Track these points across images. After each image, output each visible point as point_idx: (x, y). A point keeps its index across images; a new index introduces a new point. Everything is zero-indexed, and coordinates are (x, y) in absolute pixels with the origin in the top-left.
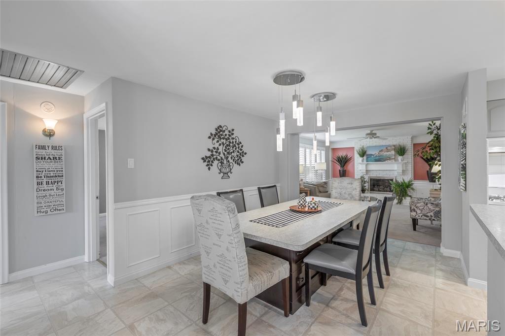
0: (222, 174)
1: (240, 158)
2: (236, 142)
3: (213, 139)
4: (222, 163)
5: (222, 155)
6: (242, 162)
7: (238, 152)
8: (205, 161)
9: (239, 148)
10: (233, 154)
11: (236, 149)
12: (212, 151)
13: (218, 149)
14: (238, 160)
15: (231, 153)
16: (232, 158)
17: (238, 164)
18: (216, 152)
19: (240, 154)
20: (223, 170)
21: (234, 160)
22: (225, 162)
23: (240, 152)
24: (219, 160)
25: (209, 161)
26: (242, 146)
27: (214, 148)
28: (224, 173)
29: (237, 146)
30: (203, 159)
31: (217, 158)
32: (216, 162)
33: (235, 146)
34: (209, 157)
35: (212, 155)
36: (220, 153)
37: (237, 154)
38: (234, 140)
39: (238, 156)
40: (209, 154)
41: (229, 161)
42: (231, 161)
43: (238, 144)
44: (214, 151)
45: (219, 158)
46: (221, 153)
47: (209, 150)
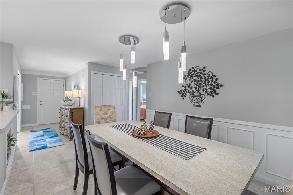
0: (193, 103)
1: (214, 90)
2: (209, 77)
3: (186, 79)
4: (193, 95)
5: (194, 89)
6: (217, 94)
7: (211, 85)
8: (180, 94)
9: (212, 81)
10: (205, 87)
11: (209, 83)
12: (185, 87)
13: (190, 85)
14: (211, 92)
15: (203, 86)
16: (203, 91)
17: (211, 95)
18: (189, 87)
19: (214, 87)
20: (195, 100)
21: (206, 92)
22: (196, 94)
23: (214, 84)
24: (191, 93)
25: (183, 94)
26: (217, 79)
27: (187, 85)
28: (195, 103)
29: (210, 80)
30: (179, 92)
31: (189, 91)
32: (188, 94)
33: (207, 80)
34: (183, 91)
35: (185, 90)
36: (192, 88)
37: (210, 87)
38: (207, 76)
39: (211, 89)
40: (183, 89)
41: (200, 93)
43: (212, 78)
44: (187, 86)
45: (191, 91)
46: (193, 87)
47: (183, 86)
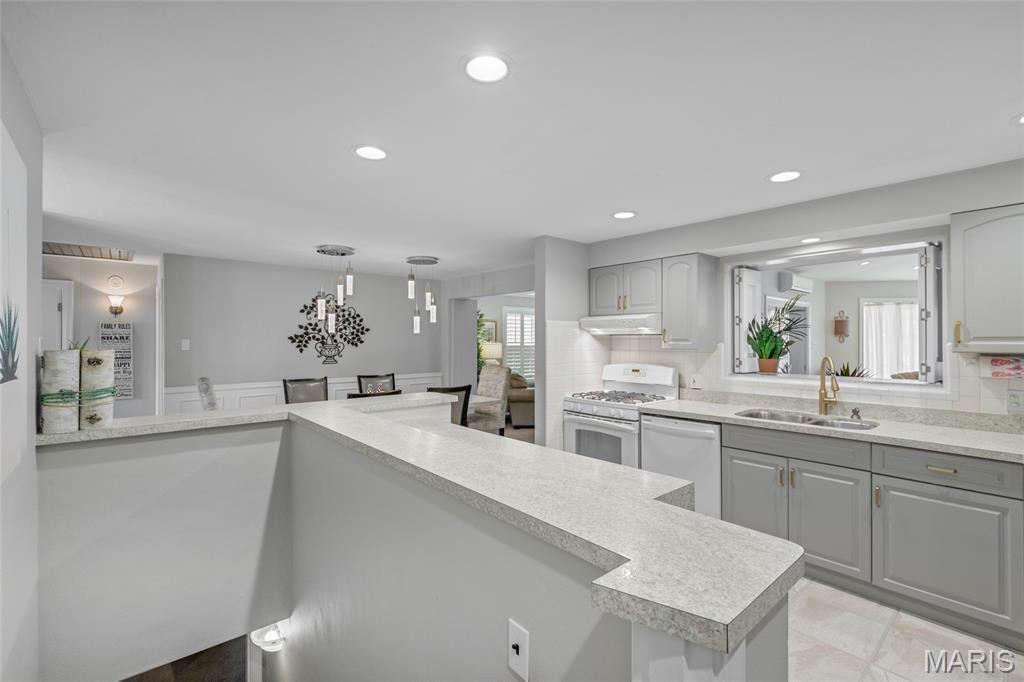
0: (324, 358)
1: (357, 335)
2: (349, 315)
3: (309, 313)
4: (323, 343)
5: (324, 333)
6: (362, 342)
7: (354, 328)
8: (294, 341)
9: (355, 322)
10: (343, 331)
11: (349, 324)
12: (306, 328)
13: (316, 325)
14: (354, 338)
15: (341, 330)
16: (341, 336)
17: (353, 344)
18: (314, 329)
19: (358, 331)
20: (327, 353)
21: (345, 339)
22: (329, 341)
23: (357, 327)
24: (318, 339)
25: (301, 341)
26: (361, 320)
27: (310, 324)
28: (327, 357)
29: (352, 320)
30: (291, 338)
31: (314, 337)
32: (313, 343)
33: (348, 320)
34: (302, 336)
35: (307, 334)
36: (320, 331)
37: (352, 330)
38: (346, 313)
39: (353, 333)
40: (302, 332)
41: (335, 341)
42: (339, 340)
43: (354, 318)
44: (310, 328)
45: (317, 336)
46: (323, 329)
47: (301, 327)
